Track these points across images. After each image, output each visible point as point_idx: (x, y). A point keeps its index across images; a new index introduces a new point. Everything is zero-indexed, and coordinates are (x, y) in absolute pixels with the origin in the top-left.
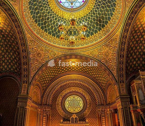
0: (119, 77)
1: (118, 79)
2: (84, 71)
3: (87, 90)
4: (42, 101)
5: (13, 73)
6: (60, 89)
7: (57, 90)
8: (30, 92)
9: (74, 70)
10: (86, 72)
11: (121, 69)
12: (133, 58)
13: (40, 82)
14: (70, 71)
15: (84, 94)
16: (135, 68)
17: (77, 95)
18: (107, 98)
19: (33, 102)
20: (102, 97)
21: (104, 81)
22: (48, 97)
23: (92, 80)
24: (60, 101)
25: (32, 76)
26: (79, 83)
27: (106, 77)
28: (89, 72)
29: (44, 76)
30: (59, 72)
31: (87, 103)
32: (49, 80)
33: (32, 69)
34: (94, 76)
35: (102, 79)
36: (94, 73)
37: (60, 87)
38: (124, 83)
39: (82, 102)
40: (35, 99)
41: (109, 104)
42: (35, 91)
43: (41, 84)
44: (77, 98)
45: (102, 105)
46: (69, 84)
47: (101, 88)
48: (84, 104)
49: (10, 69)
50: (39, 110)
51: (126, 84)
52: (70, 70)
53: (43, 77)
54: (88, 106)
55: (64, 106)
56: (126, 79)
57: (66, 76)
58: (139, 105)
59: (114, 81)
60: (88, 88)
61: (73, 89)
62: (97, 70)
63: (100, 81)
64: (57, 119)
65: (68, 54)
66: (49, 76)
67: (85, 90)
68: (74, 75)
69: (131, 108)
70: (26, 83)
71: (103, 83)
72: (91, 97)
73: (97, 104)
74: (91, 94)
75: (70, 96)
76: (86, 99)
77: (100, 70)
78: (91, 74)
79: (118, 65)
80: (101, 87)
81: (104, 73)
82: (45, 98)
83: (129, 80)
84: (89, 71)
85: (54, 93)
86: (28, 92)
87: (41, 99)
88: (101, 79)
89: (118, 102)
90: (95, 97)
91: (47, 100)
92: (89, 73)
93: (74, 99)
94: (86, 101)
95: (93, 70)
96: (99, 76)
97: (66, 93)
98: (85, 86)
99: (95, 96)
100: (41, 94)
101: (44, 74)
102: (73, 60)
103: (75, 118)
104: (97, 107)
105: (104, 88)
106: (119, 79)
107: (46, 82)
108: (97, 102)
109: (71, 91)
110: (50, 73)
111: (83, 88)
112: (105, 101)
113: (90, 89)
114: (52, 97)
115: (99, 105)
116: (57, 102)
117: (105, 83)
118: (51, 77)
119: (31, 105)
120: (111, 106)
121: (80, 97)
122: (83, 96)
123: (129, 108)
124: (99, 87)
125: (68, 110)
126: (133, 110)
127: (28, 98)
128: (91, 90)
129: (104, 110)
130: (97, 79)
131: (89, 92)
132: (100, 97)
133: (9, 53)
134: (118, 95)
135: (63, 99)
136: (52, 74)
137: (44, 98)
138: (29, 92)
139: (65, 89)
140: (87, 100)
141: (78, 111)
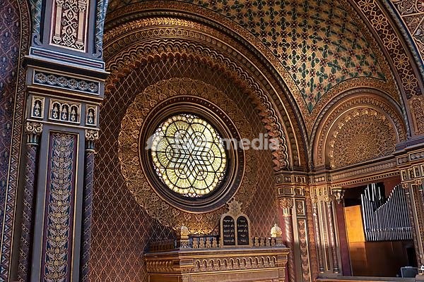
3: (242, 104)
15: (232, 115)
17: (203, 119)
18: (313, 146)
20: (297, 139)
28: (268, 29)
36: (289, 40)
39: (222, 151)
44: (202, 128)
45: (297, 168)
46: (172, 61)
47: (294, 104)
54: (247, 169)
61: (190, 87)
64: (123, 229)
72: (258, 131)
73: (275, 165)
75: (174, 118)
80: (294, 100)
93: (190, 132)
97: (163, 97)
103: (239, 222)
104: (276, 175)
105: (307, 106)
108: (275, 157)
111: (228, 90)
112: (306, 154)
115: (286, 170)
116: (120, 138)
121: (213, 126)
124: (286, 96)
125: (167, 182)
141: (207, 191)
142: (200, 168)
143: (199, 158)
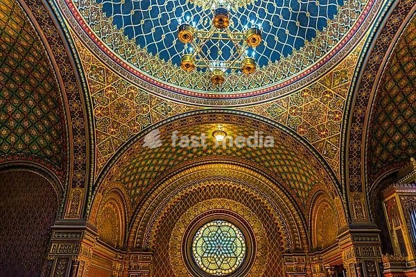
0: (347, 175)
1: (345, 181)
2: (248, 156)
3: (255, 208)
4: (129, 239)
5: (40, 158)
6: (181, 203)
7: (174, 207)
8: (93, 211)
9: (221, 153)
10: (253, 157)
11: (355, 154)
12: (393, 124)
13: (125, 183)
14: (212, 154)
15: (246, 218)
16: (397, 152)
17: (229, 222)
18: (311, 233)
19: (101, 241)
20: (299, 228)
21: (303, 183)
22: (145, 226)
23: (270, 180)
24: (180, 238)
25: (100, 166)
26: (235, 187)
27: (310, 174)
28: (263, 158)
29: (138, 168)
30: (180, 158)
31: (254, 244)
32: (150, 178)
33: (100, 148)
34: (275, 169)
35: (299, 178)
36: (277, 163)
37: (182, 196)
38: (361, 192)
39: (243, 242)
40: (106, 231)
41: (319, 250)
42: (107, 209)
43: (127, 188)
44: (227, 229)
45: (298, 251)
46: (205, 190)
47: (295, 203)
48: (247, 247)
49: (27, 146)
50: (118, 266)
51: (370, 194)
52: (209, 151)
53: (135, 171)
54: (258, 254)
55: (192, 251)
56: (370, 182)
57: (200, 168)
58: (410, 257)
59: (332, 186)
60: (260, 200)
61: (217, 204)
62: (285, 154)
63: (292, 183)
65: (206, 112)
66: (152, 168)
67: (250, 208)
68: (222, 166)
69: (387, 265)
70: (82, 186)
71: (301, 190)
72: (268, 226)
73: (283, 249)
74: (268, 219)
75: (209, 225)
76: (252, 234)
77: (292, 155)
78: (267, 164)
79: (345, 144)
80: (294, 200)
81: (303, 163)
82: (137, 227)
83: (379, 183)
84: (263, 155)
85: (165, 214)
86: (85, 211)
87: (126, 232)
88: (294, 178)
89: (346, 245)
90: (279, 229)
91: (142, 234)
92: (263, 161)
93: (219, 231)
94: (254, 240)
95: (274, 154)
96: (291, 169)
97: (198, 213)
98: (250, 195)
99: (277, 224)
100: (125, 217)
101: (137, 161)
102: (219, 127)
104: (283, 256)
105: (303, 204)
106: (348, 180)
107: (143, 182)
108: (282, 244)
109: (212, 207)
110: (153, 159)
111: (245, 201)
112: (307, 240)
113: (263, 203)
114: (157, 227)
115: (289, 252)
116: (171, 242)
117: (306, 189)
118: (157, 169)
119: (92, 252)
120: (324, 257)
121: (236, 226)
122: (245, 223)
123: (381, 264)
124: (289, 198)
125: (202, 266)
126: (392, 272)
127: (85, 229)
128: (267, 207)
129: (305, 269)
130: (284, 177)
131: (262, 211)
132: (292, 229)
133: (23, 101)
134: (344, 224)
135: (187, 231)
136: (160, 162)
137: (134, 230)
138: (88, 212)
139: (195, 203)
140: (256, 234)
141: (230, 271)
142: (225, 255)
143: (225, 248)
